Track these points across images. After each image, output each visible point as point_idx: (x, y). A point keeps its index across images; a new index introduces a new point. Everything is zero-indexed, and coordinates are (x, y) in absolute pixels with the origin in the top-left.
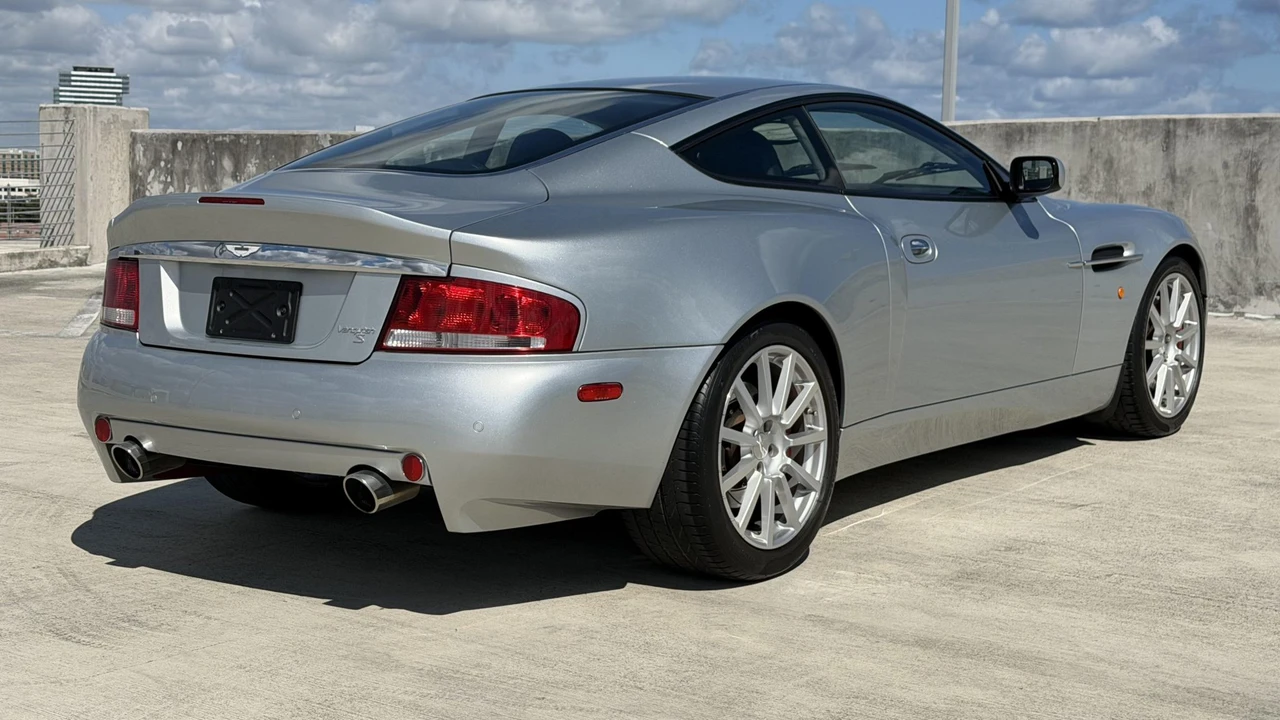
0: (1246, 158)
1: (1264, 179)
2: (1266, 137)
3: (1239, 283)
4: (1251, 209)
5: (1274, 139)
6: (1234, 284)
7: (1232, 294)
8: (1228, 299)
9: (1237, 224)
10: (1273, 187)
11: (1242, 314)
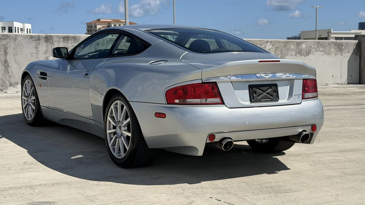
0: (3, 46)
1: (9, 52)
2: (8, 40)
3: (4, 83)
4: (6, 61)
5: (11, 41)
6: (3, 83)
7: (3, 86)
8: (2, 88)
9: (2, 66)
10: (12, 55)
11: (6, 92)
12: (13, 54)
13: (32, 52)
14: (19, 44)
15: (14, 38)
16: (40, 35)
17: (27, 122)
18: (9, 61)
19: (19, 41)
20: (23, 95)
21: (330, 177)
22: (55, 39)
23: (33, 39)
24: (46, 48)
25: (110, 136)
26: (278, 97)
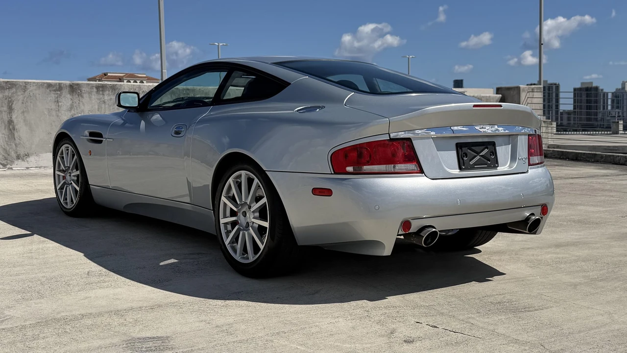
0: (6, 99)
1: (15, 109)
2: (14, 90)
3: (9, 155)
4: (10, 122)
5: (18, 91)
6: (6, 156)
7: (6, 160)
8: (4, 162)
9: (5, 128)
10: (20, 112)
11: (11, 168)
12: (22, 110)
13: (50, 108)
14: (31, 96)
15: (22, 87)
16: (62, 83)
17: (65, 210)
18: (15, 121)
19: (30, 91)
20: (56, 169)
21: (575, 286)
22: (84, 89)
23: (51, 89)
24: (70, 102)
25: (226, 228)
26: (497, 163)
